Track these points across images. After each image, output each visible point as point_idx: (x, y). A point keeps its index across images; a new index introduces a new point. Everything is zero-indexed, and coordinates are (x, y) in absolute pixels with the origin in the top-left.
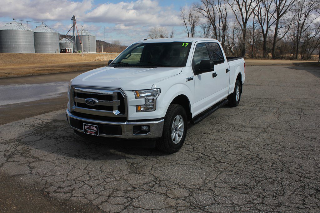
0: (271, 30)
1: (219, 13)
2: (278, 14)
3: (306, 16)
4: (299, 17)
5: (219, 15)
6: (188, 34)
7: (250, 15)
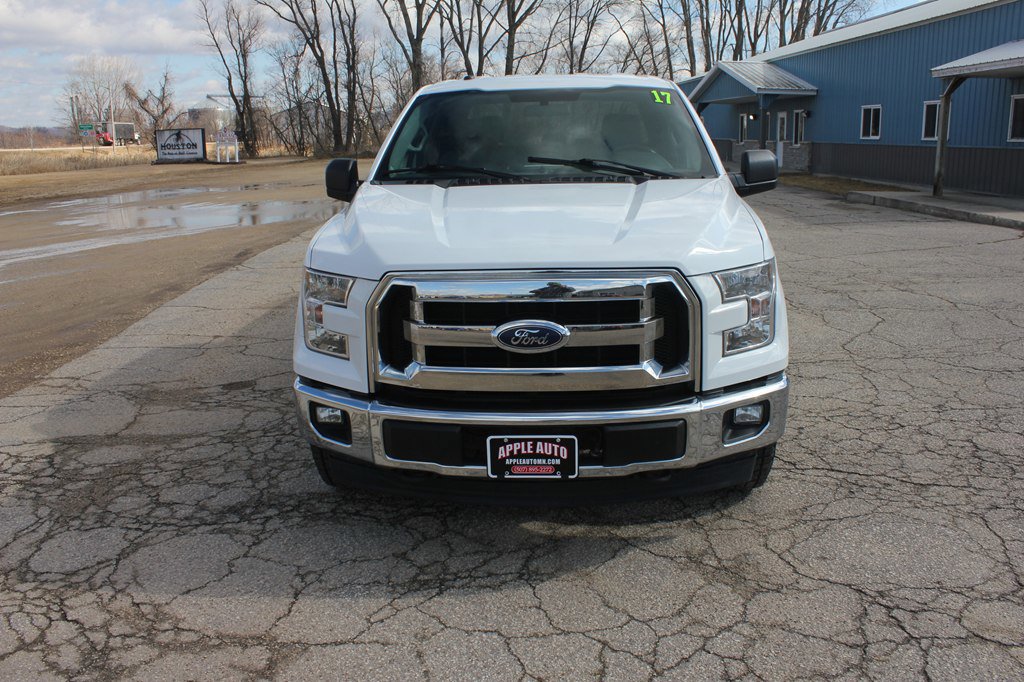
0: (492, 65)
1: (331, 8)
2: (512, 14)
3: (591, 25)
4: (573, 27)
5: (332, 17)
6: (230, 80)
7: (430, 18)
